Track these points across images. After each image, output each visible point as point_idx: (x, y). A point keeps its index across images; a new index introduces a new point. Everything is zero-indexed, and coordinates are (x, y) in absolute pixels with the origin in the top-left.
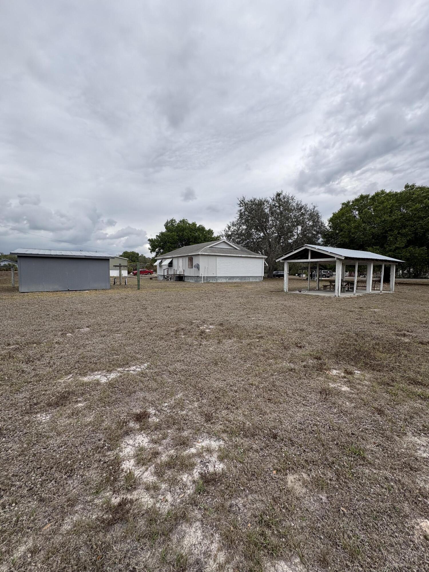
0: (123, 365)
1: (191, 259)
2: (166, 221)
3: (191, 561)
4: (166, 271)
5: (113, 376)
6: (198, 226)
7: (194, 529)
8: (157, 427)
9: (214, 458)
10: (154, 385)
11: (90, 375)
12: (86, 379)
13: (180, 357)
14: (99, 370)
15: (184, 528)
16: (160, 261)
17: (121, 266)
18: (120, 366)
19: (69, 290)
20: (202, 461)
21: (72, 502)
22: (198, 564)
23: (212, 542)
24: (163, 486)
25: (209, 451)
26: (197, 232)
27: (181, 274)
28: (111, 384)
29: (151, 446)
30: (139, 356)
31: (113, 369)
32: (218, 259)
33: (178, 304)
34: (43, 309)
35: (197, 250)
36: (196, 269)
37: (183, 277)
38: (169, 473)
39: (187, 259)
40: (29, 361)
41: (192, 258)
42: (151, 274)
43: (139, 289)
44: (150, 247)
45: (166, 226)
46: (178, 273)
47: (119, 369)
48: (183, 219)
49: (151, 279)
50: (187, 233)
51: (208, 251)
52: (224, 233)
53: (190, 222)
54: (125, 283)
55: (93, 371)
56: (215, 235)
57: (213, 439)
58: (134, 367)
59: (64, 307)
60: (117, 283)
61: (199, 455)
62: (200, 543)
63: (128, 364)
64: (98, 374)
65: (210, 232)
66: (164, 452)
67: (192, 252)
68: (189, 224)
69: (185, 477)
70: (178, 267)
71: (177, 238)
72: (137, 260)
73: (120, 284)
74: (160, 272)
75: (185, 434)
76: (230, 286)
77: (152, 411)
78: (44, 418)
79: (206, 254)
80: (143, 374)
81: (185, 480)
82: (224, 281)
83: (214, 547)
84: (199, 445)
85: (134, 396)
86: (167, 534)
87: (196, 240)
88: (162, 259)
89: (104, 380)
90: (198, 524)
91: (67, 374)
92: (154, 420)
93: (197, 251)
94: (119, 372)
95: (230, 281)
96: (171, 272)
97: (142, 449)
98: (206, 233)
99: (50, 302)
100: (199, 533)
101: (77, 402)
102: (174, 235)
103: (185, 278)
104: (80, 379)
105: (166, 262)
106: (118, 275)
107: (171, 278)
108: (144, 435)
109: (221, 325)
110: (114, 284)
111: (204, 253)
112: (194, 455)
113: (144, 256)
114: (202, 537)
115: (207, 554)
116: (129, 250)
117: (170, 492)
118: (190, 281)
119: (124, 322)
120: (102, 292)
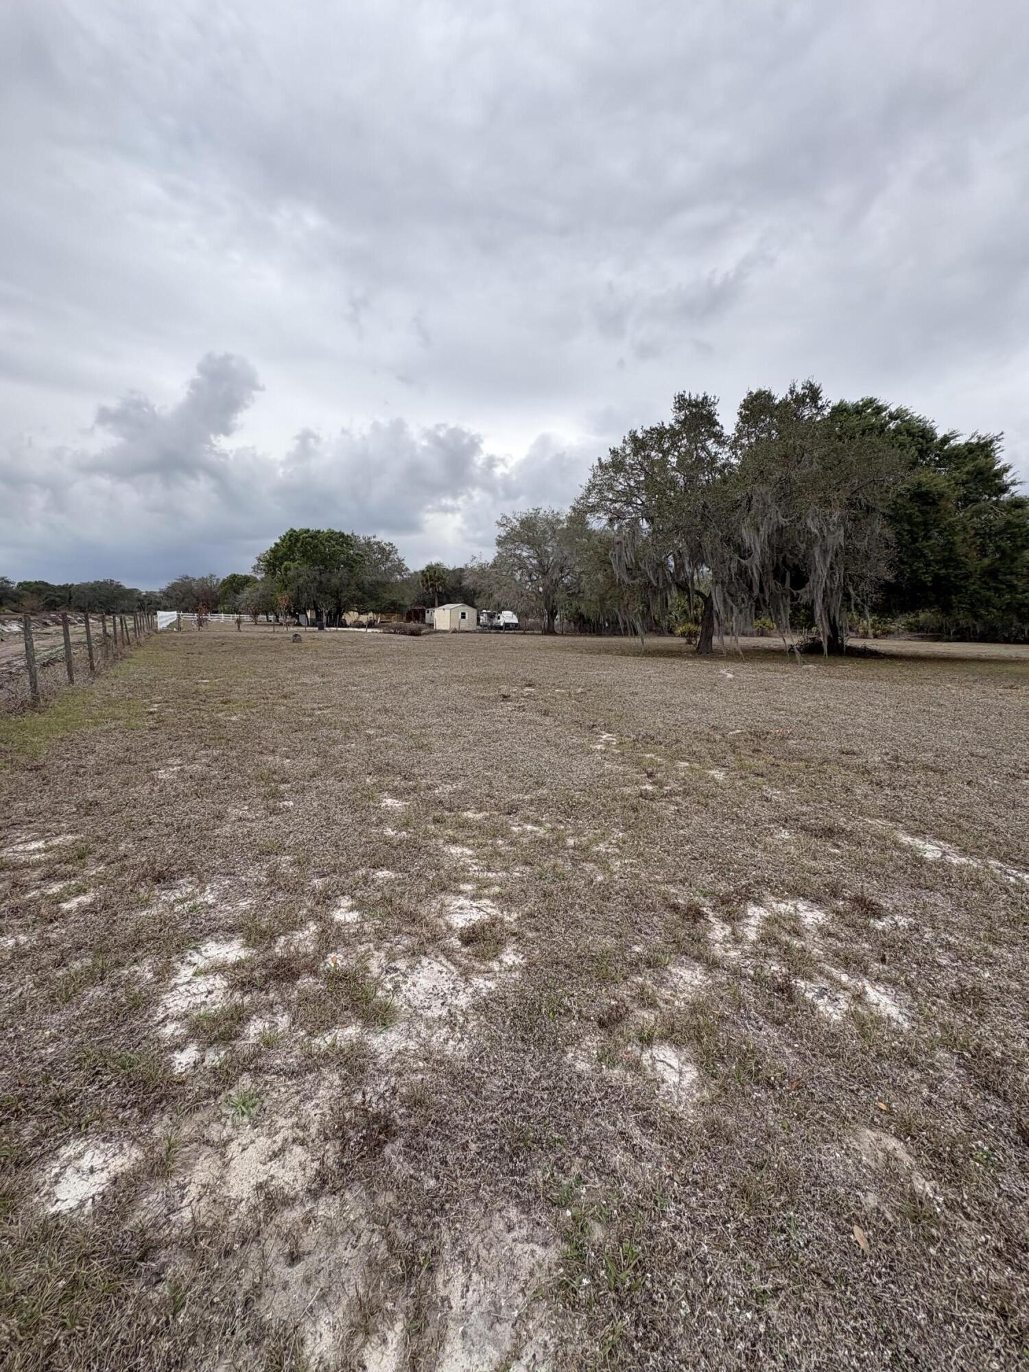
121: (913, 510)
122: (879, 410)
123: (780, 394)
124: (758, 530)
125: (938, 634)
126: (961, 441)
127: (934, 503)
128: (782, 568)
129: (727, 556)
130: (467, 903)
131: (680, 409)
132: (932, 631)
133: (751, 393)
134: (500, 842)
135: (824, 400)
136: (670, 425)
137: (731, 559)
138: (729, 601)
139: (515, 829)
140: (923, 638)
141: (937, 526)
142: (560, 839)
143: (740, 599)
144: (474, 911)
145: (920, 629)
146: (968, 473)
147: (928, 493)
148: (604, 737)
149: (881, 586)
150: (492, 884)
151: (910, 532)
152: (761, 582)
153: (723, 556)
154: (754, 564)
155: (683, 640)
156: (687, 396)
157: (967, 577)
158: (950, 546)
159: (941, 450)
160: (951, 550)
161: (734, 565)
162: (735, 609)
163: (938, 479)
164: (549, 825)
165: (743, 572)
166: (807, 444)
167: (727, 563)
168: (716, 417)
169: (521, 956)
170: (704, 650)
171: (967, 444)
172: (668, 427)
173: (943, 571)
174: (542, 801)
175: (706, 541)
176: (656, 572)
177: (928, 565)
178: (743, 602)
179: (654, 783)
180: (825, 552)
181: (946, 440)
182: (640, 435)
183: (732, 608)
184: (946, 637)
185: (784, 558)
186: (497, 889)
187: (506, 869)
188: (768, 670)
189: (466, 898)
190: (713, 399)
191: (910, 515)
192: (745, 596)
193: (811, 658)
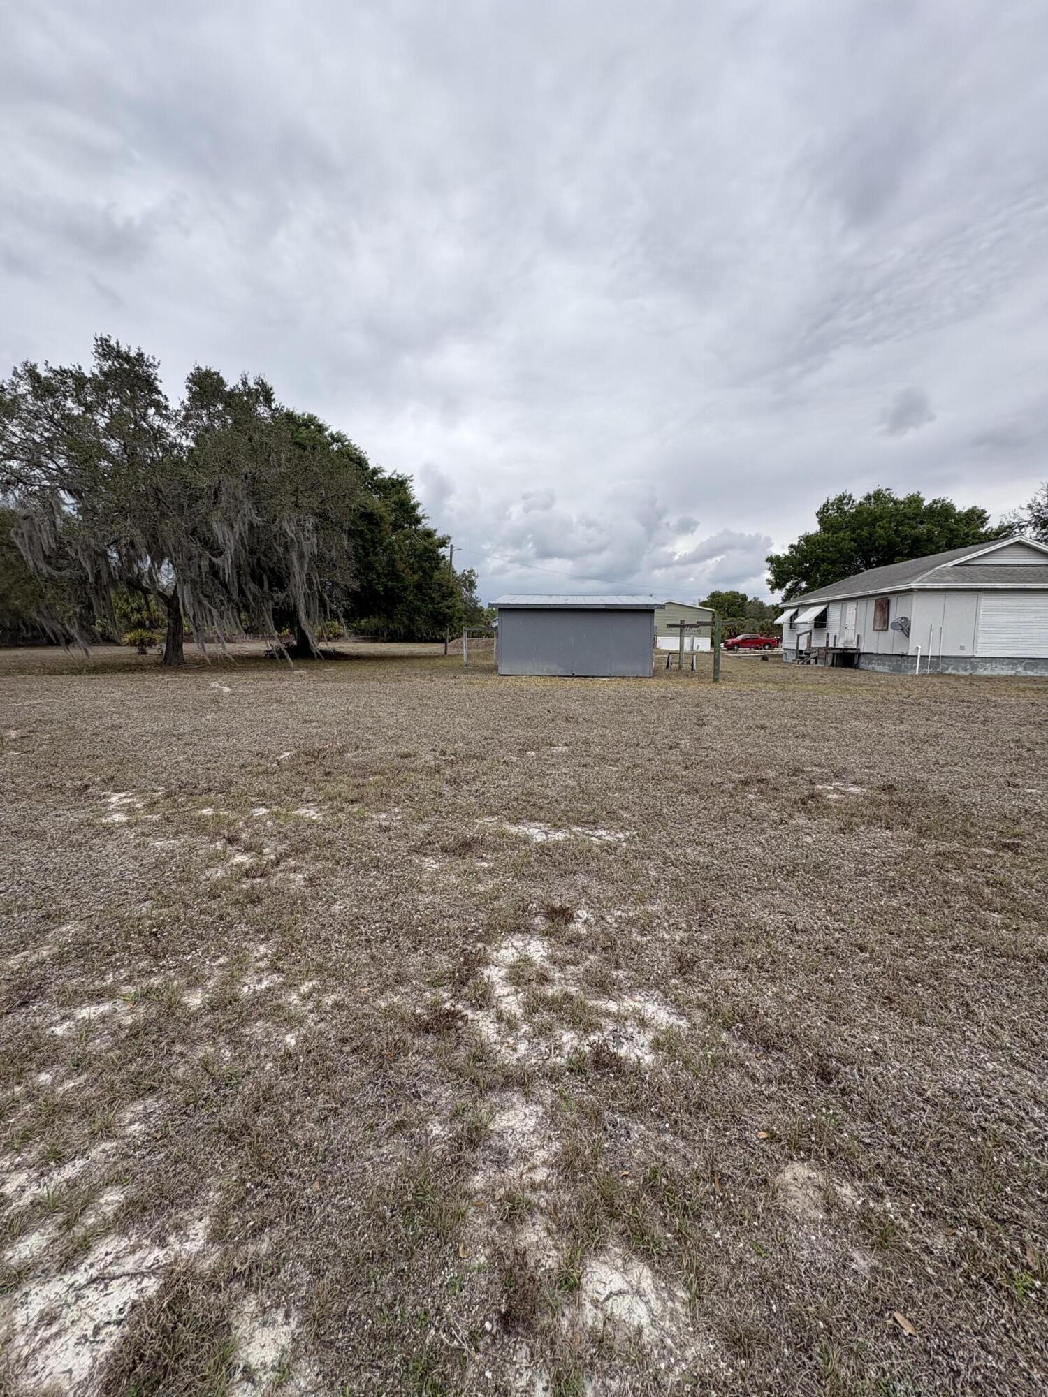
0: (586, 823)
1: (883, 604)
2: (824, 502)
3: (495, 1142)
4: (803, 639)
5: (560, 836)
6: (926, 503)
7: (527, 1111)
8: (574, 941)
9: (645, 1038)
10: (619, 872)
11: (524, 825)
12: (514, 829)
13: (710, 836)
14: (541, 821)
15: (515, 1100)
16: (792, 612)
17: (684, 626)
18: (579, 823)
19: (573, 676)
20: (616, 1031)
21: (401, 979)
22: (500, 1154)
23: (542, 1147)
24: (525, 1028)
25: (643, 1023)
26: (922, 523)
27: (851, 646)
28: (543, 848)
29: (546, 964)
30: (624, 814)
31: (564, 825)
32: (986, 601)
33: (795, 722)
34: (517, 704)
35: (907, 577)
36: (898, 633)
37: (853, 655)
38: (547, 1016)
39: (871, 605)
40: (453, 782)
41: (888, 603)
42: (771, 647)
43: (716, 680)
44: (771, 578)
45: (823, 515)
46: (840, 645)
47: (575, 829)
48: (876, 489)
49: (764, 658)
50: (883, 528)
51: (949, 578)
52: (1026, 516)
53: (900, 495)
54: (692, 664)
55: (532, 819)
56: (993, 524)
57: (668, 1008)
58: (604, 833)
59: (548, 706)
60: (674, 666)
61: (618, 1018)
62: (524, 1135)
63: (594, 822)
64: (537, 828)
65: (976, 517)
66: (560, 982)
67: (891, 583)
68: (895, 502)
69: (568, 1038)
70: (843, 627)
71: (853, 545)
72: (740, 613)
73: (680, 667)
74: (788, 642)
75: (620, 974)
76: (1018, 689)
77: (583, 914)
78: (431, 864)
79: (936, 586)
80: (609, 848)
81: (565, 1039)
82: (1007, 671)
83: (542, 1155)
84: (629, 1004)
85: (570, 879)
86: (485, 1089)
87: (918, 548)
88: (798, 607)
89: (540, 838)
90: (540, 1109)
91: (492, 814)
92: (578, 927)
93: (909, 580)
94: (572, 832)
95: (1030, 673)
96: (819, 643)
97: (527, 961)
98: (957, 522)
99: (532, 694)
100: (532, 1122)
101: (483, 859)
102: (843, 539)
103: (862, 659)
104: (507, 827)
105: (808, 616)
106: (677, 648)
107: (816, 658)
108: (546, 943)
109: (890, 788)
110: (667, 667)
111: (929, 586)
112: (608, 1014)
113: (762, 603)
114: (532, 1130)
115: (524, 1156)
116: (724, 589)
117: (529, 1042)
118: (878, 668)
119: (638, 745)
120: (632, 682)
121: (363, 526)
122: (321, 429)
123: (232, 381)
124: (232, 527)
125: (376, 637)
126: (386, 475)
127: (378, 524)
128: (258, 571)
129: (195, 552)
130: (56, 1288)
131: (105, 356)
132: (371, 634)
133: (198, 369)
134: (44, 1078)
135: (277, 403)
136: (93, 374)
137: (200, 556)
138: (205, 602)
139: (59, 1031)
140: (365, 640)
141: (381, 545)
142: (172, 1007)
143: (217, 601)
144: (92, 1294)
145: (363, 632)
146: (394, 502)
147: (371, 515)
148: (113, 799)
149: (350, 594)
150: (96, 1191)
151: (363, 547)
152: (240, 585)
153: (190, 552)
154: (225, 564)
155: (135, 650)
156: (113, 343)
157: (405, 589)
158: (392, 563)
159: (372, 479)
160: (393, 567)
161: (204, 563)
162: (215, 612)
163: (375, 502)
164: (129, 989)
165: (214, 571)
166: (273, 443)
167: (196, 560)
168: (157, 383)
169: (280, 1318)
170: (173, 661)
171: (390, 478)
172: (89, 375)
173: (390, 583)
174: (83, 949)
175: (166, 529)
176: (94, 563)
177: (379, 576)
178: (223, 604)
179: (247, 850)
180: (301, 557)
181: (375, 472)
182: (42, 372)
183: (210, 611)
184: (381, 638)
185: (259, 559)
186: (112, 1198)
187: (107, 1132)
188: (263, 679)
189: (46, 1276)
190: (151, 360)
191: (362, 531)
192: (224, 598)
193: (301, 663)
